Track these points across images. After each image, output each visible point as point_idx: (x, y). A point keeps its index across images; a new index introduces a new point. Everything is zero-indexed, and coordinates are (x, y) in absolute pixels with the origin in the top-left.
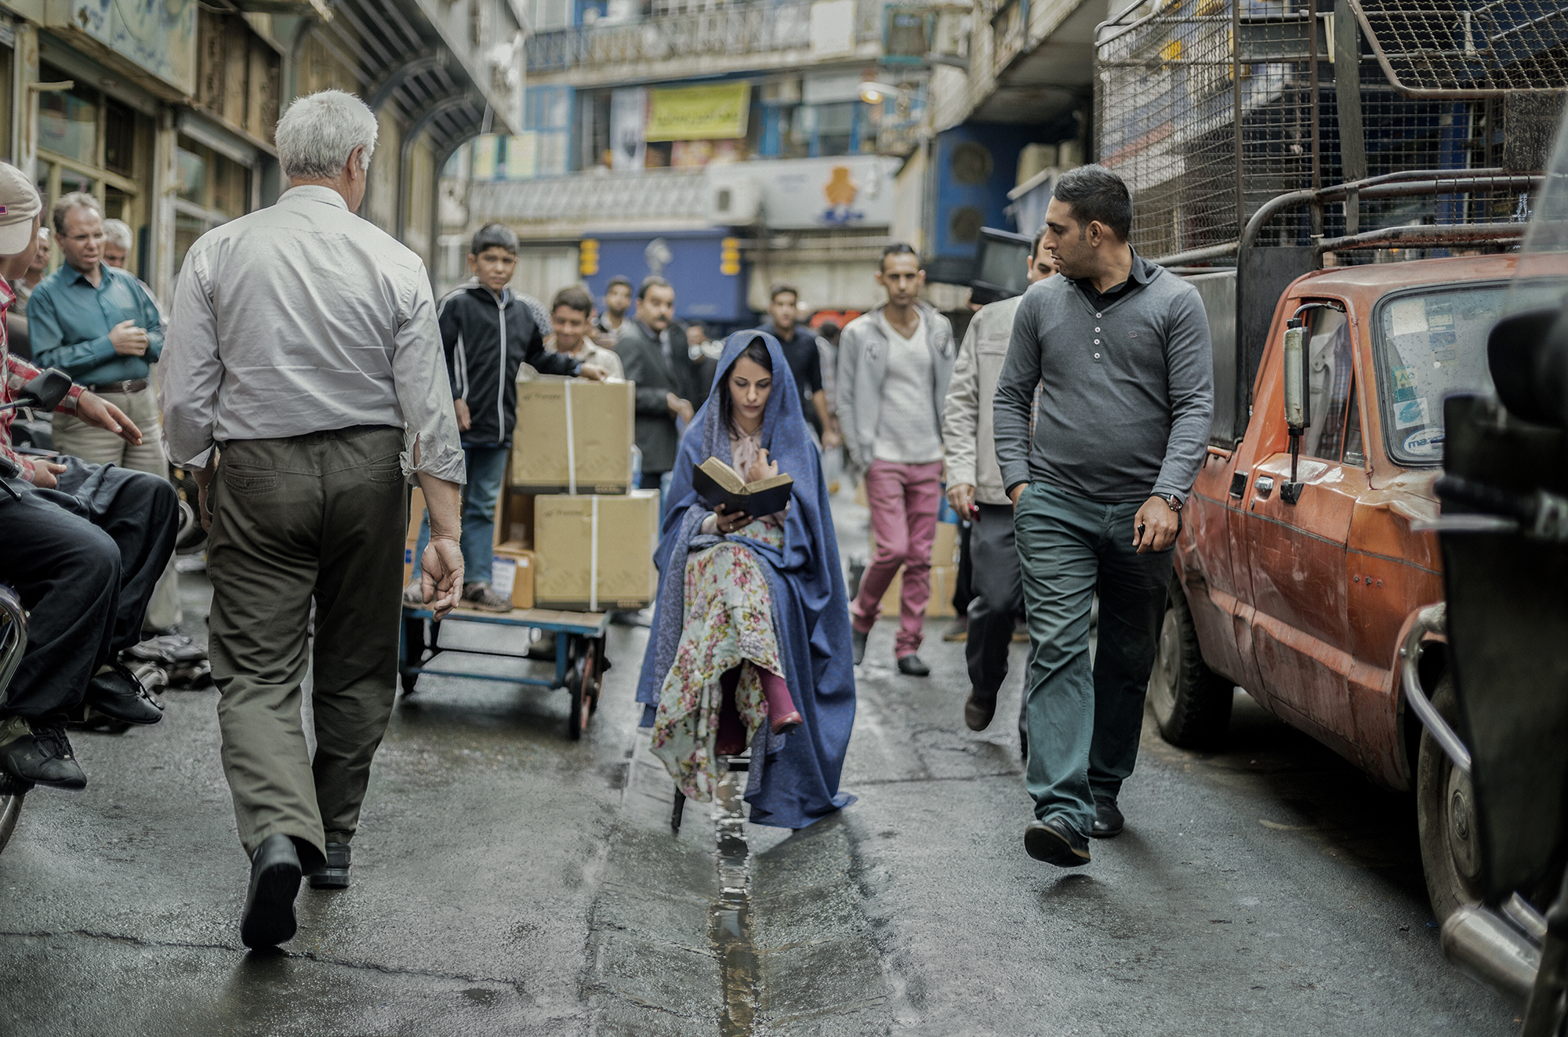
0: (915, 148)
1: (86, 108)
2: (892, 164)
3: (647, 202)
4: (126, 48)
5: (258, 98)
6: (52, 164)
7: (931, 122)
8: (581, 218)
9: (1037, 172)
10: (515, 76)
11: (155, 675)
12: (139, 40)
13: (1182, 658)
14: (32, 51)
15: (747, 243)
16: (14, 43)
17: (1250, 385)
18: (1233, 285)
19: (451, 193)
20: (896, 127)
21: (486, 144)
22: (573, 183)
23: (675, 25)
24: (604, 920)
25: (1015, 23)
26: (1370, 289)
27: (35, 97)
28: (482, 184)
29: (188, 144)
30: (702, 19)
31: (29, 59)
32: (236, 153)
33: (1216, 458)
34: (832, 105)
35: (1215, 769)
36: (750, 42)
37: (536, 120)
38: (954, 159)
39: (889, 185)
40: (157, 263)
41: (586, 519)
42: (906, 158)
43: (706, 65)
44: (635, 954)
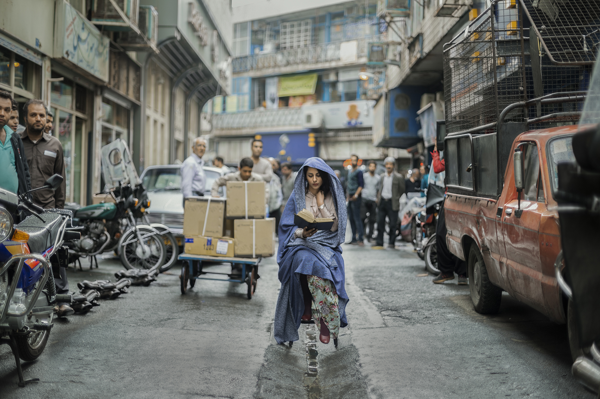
0: (380, 97)
1: (68, 89)
2: (373, 103)
3: (279, 120)
4: (83, 65)
5: (132, 84)
6: (56, 109)
7: (387, 86)
8: (255, 127)
9: (427, 103)
10: (228, 73)
11: (96, 293)
12: (88, 62)
13: (482, 280)
14: (48, 67)
15: (318, 135)
16: (42, 64)
17: (503, 175)
18: (495, 138)
19: (205, 118)
20: (374, 89)
21: (218, 99)
22: (251, 114)
23: (289, 53)
24: (264, 376)
25: (417, 48)
26: (546, 137)
27: (50, 84)
28: (217, 115)
29: (106, 101)
30: (299, 51)
31: (48, 70)
32: (124, 104)
33: (491, 203)
34: (349, 81)
35: (495, 321)
36: (317, 59)
37: (237, 90)
38: (396, 100)
39: (372, 111)
40: (95, 145)
41: (251, 227)
42: (377, 100)
43: (301, 68)
44: (275, 388)
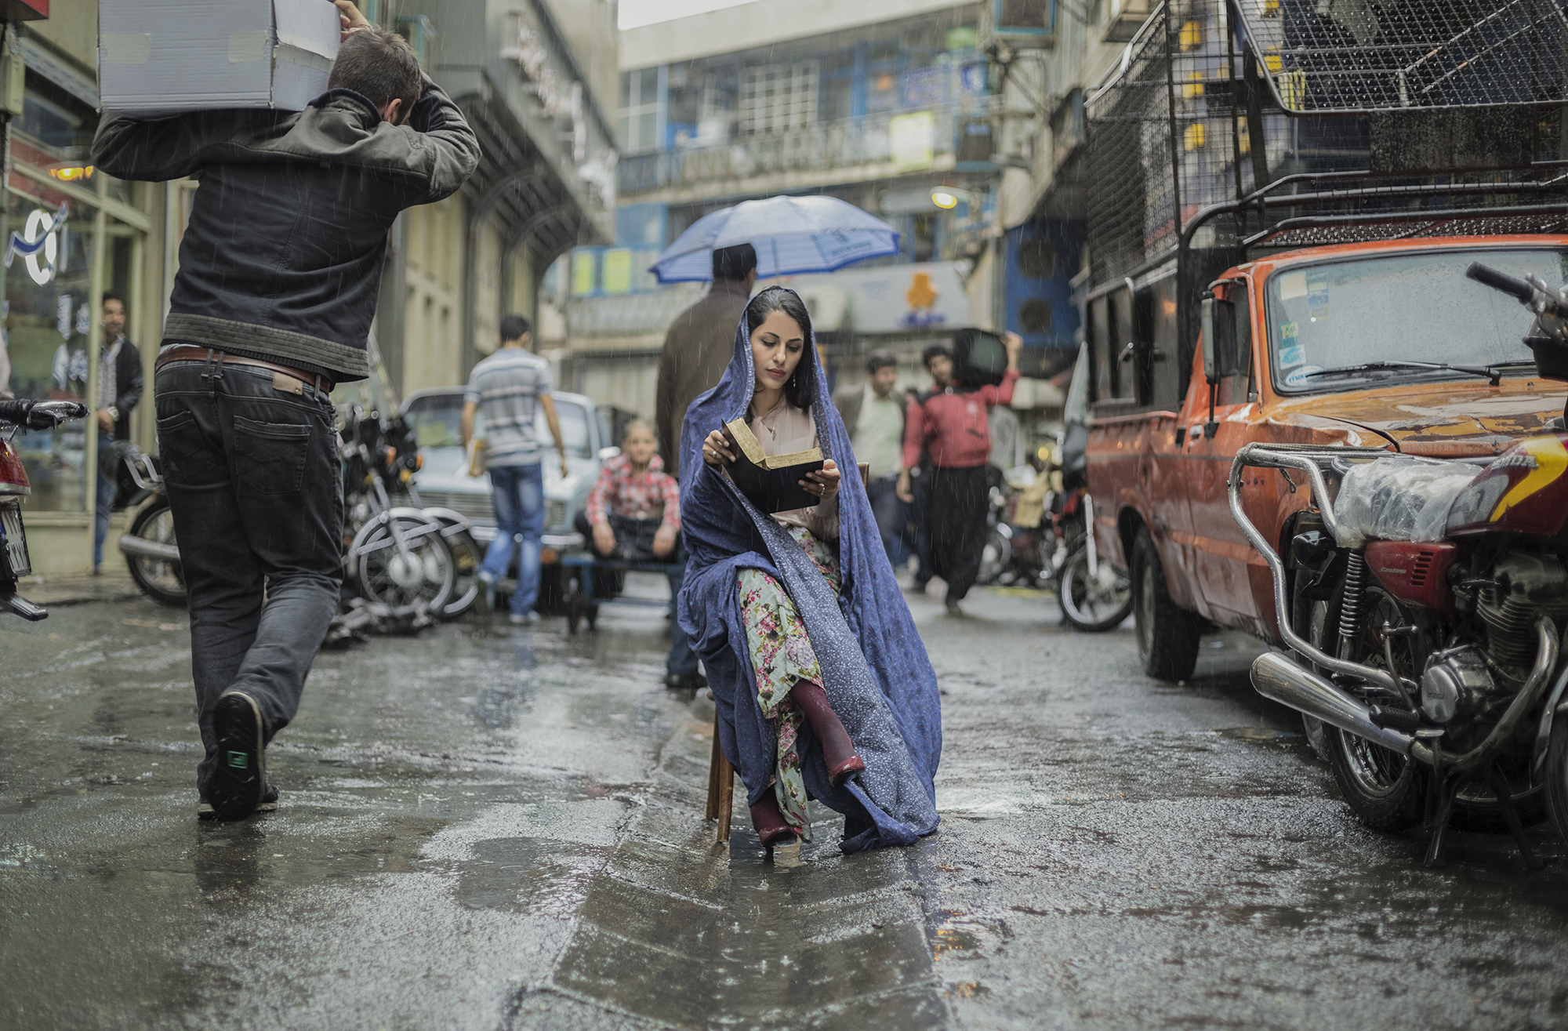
0: (984, 246)
2: (966, 265)
7: (1001, 222)
10: (608, 192)
15: (833, 348)
17: (1190, 360)
18: (1175, 283)
19: (551, 301)
20: (969, 229)
21: (583, 260)
22: (667, 297)
23: (762, 144)
25: (1069, 122)
26: (1267, 267)
28: (580, 300)
30: (788, 138)
36: (833, 157)
38: (1021, 255)
42: (976, 259)
43: (792, 181)
